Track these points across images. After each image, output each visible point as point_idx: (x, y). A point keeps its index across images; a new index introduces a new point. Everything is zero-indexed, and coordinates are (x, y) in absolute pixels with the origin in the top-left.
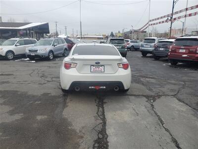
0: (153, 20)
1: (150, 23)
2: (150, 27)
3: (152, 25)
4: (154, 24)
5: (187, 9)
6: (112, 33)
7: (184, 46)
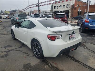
0: (31, 5)
1: (30, 7)
2: (30, 8)
3: (31, 7)
4: (32, 7)
5: (48, 1)
6: (2, 11)
7: (60, 18)
